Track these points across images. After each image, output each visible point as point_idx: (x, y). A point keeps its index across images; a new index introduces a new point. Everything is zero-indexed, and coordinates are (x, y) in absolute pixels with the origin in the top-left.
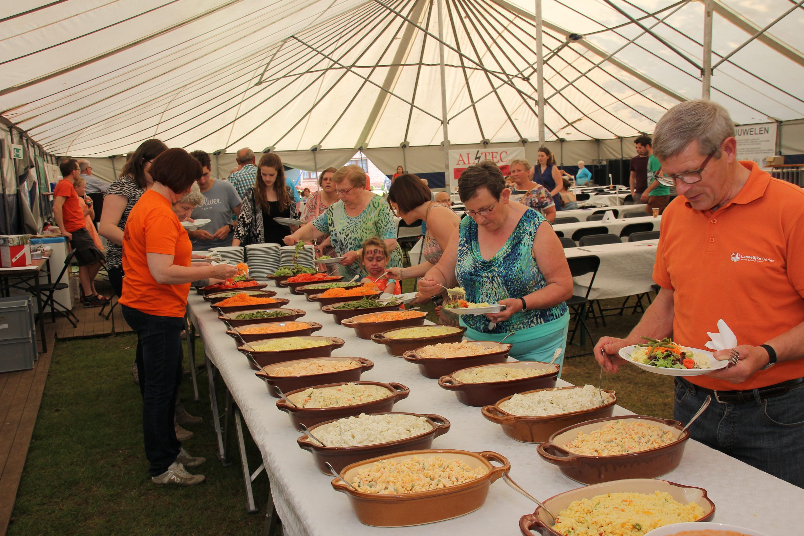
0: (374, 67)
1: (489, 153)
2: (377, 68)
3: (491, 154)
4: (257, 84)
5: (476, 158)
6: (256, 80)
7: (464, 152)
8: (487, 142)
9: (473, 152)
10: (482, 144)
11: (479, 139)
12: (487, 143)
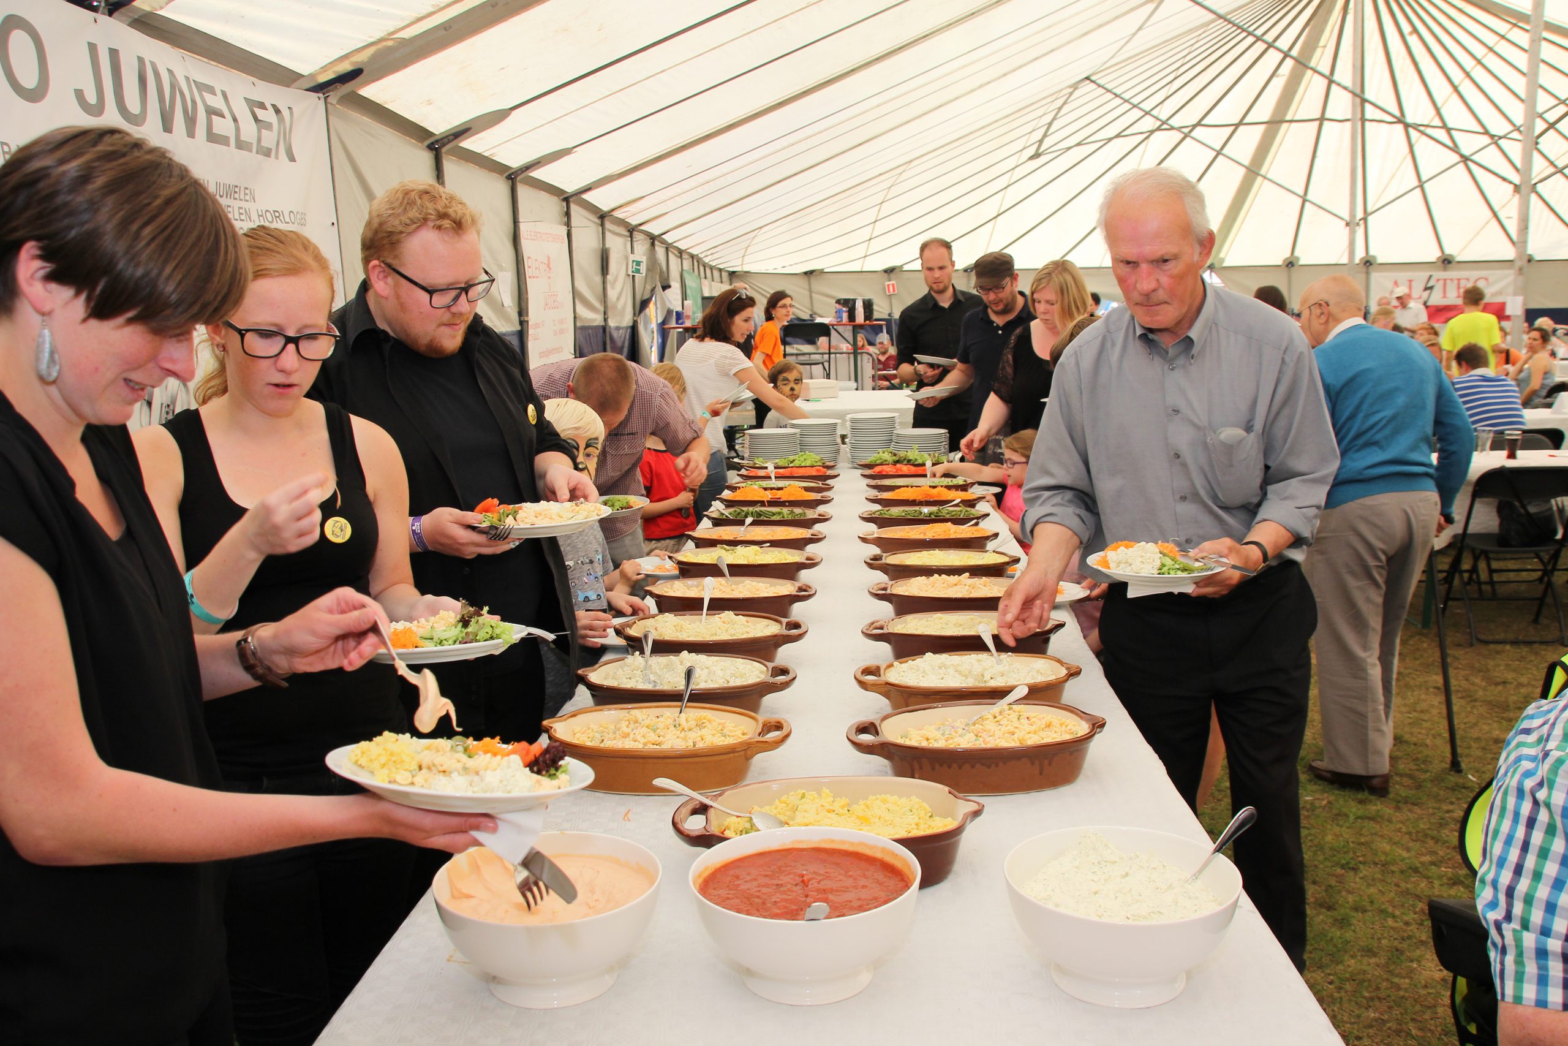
0: (1237, 126)
1: (1452, 280)
2: (1241, 128)
3: (1456, 282)
4: (1031, 158)
5: (1426, 289)
6: (1031, 151)
7: (1403, 276)
8: (1450, 259)
9: (1420, 277)
10: (1440, 263)
11: (1433, 255)
12: (1450, 262)
